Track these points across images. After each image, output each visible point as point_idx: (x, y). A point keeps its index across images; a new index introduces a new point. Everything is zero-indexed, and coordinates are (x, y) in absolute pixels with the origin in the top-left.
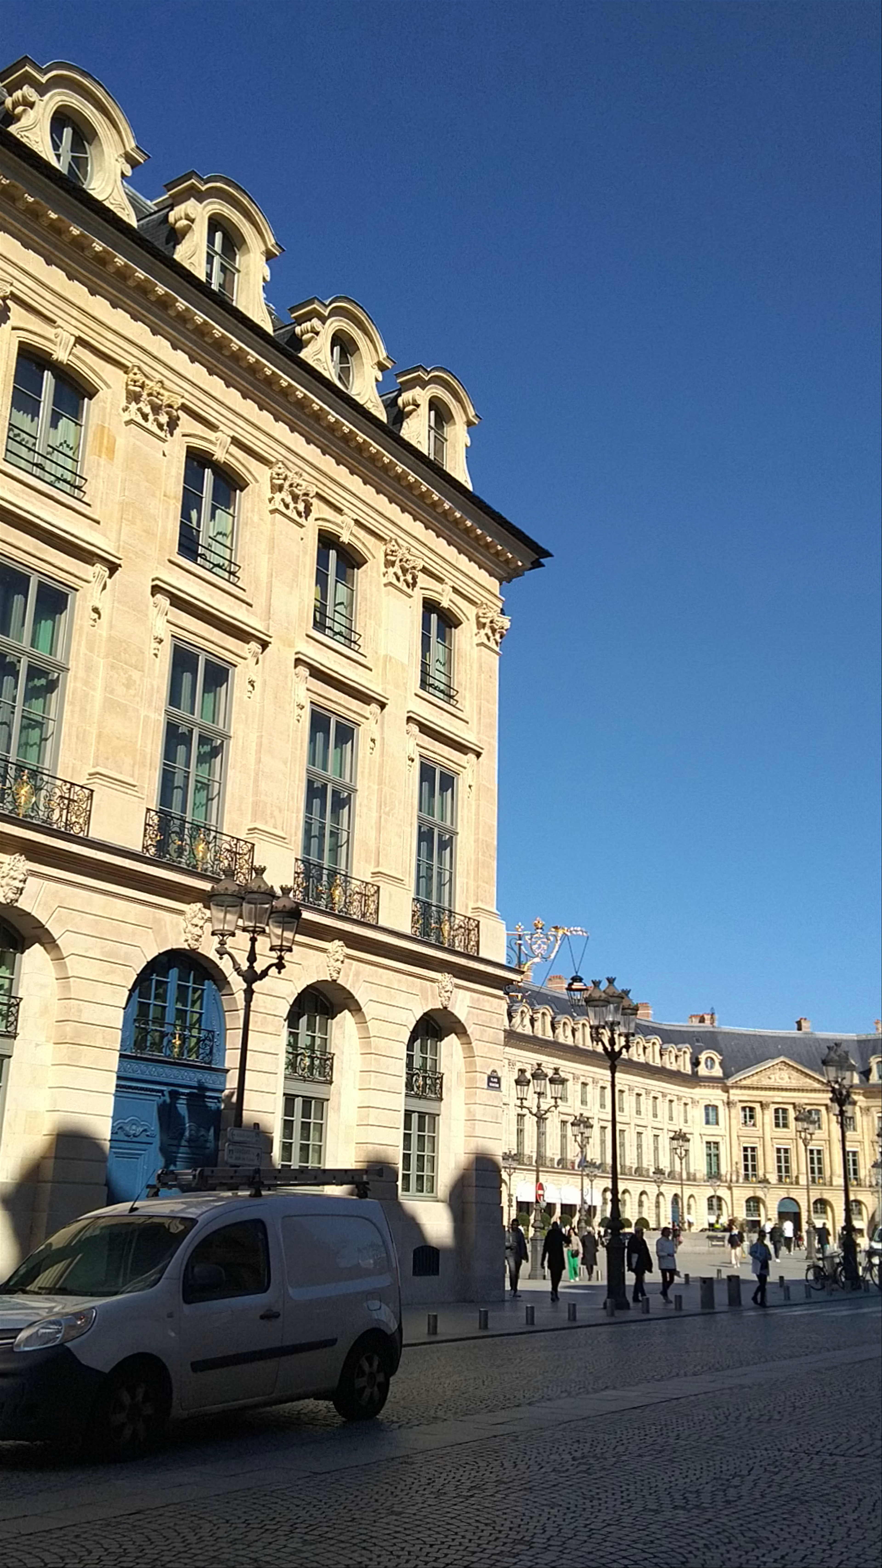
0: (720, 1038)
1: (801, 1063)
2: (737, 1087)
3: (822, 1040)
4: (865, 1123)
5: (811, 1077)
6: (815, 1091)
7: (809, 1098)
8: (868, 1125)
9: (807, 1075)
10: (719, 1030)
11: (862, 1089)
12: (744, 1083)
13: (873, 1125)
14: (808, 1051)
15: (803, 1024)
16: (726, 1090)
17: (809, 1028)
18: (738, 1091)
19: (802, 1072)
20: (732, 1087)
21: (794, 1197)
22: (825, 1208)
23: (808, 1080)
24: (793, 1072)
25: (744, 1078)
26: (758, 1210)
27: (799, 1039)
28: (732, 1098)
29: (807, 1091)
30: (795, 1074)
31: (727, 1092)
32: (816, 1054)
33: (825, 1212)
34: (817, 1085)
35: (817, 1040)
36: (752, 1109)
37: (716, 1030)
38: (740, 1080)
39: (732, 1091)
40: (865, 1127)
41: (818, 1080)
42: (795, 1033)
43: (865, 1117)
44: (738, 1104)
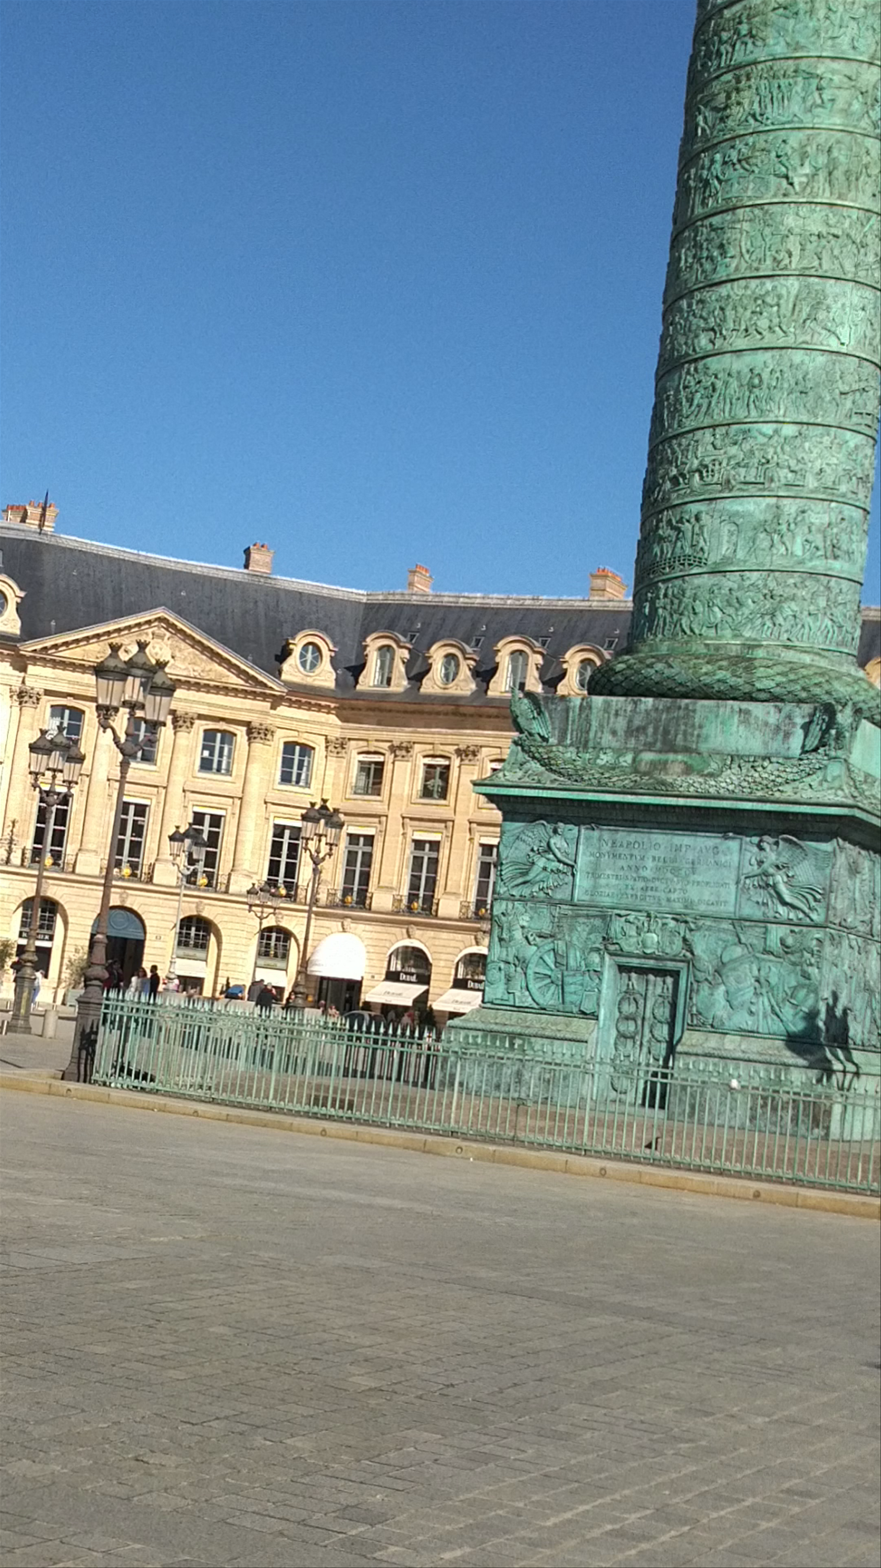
0: (47, 557)
1: (209, 632)
2: (45, 662)
3: (288, 592)
4: (330, 773)
5: (222, 661)
6: (226, 690)
7: (209, 704)
8: (336, 776)
9: (214, 656)
10: (53, 541)
11: (334, 698)
12: (66, 654)
13: (347, 777)
14: (245, 612)
15: (255, 556)
16: (21, 664)
17: (265, 565)
18: (48, 671)
19: (205, 649)
20: (35, 660)
21: (135, 908)
22: (206, 938)
23: (216, 666)
24: (183, 645)
25: (66, 644)
26: (50, 927)
27: (236, 584)
28: (29, 683)
29: (208, 688)
30: (188, 650)
31: (24, 669)
32: (262, 622)
33: (204, 947)
34: (234, 680)
35: (277, 593)
36: (77, 714)
37: (45, 540)
38: (56, 646)
39: (31, 669)
40: (329, 780)
41: (237, 668)
42: (231, 571)
43: (333, 761)
44: (44, 698)
